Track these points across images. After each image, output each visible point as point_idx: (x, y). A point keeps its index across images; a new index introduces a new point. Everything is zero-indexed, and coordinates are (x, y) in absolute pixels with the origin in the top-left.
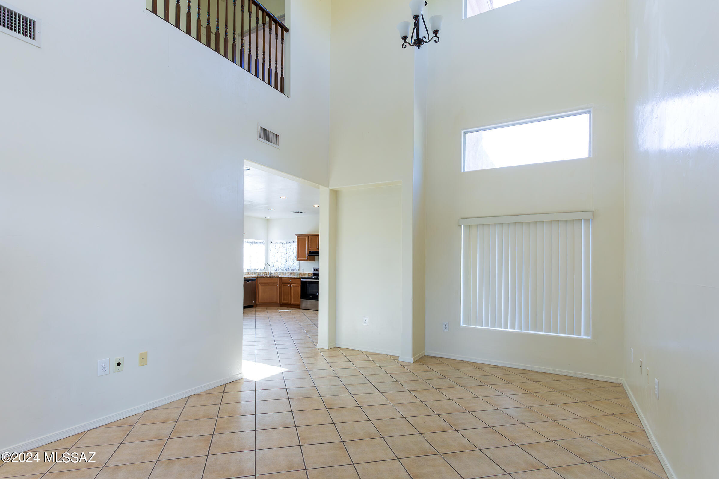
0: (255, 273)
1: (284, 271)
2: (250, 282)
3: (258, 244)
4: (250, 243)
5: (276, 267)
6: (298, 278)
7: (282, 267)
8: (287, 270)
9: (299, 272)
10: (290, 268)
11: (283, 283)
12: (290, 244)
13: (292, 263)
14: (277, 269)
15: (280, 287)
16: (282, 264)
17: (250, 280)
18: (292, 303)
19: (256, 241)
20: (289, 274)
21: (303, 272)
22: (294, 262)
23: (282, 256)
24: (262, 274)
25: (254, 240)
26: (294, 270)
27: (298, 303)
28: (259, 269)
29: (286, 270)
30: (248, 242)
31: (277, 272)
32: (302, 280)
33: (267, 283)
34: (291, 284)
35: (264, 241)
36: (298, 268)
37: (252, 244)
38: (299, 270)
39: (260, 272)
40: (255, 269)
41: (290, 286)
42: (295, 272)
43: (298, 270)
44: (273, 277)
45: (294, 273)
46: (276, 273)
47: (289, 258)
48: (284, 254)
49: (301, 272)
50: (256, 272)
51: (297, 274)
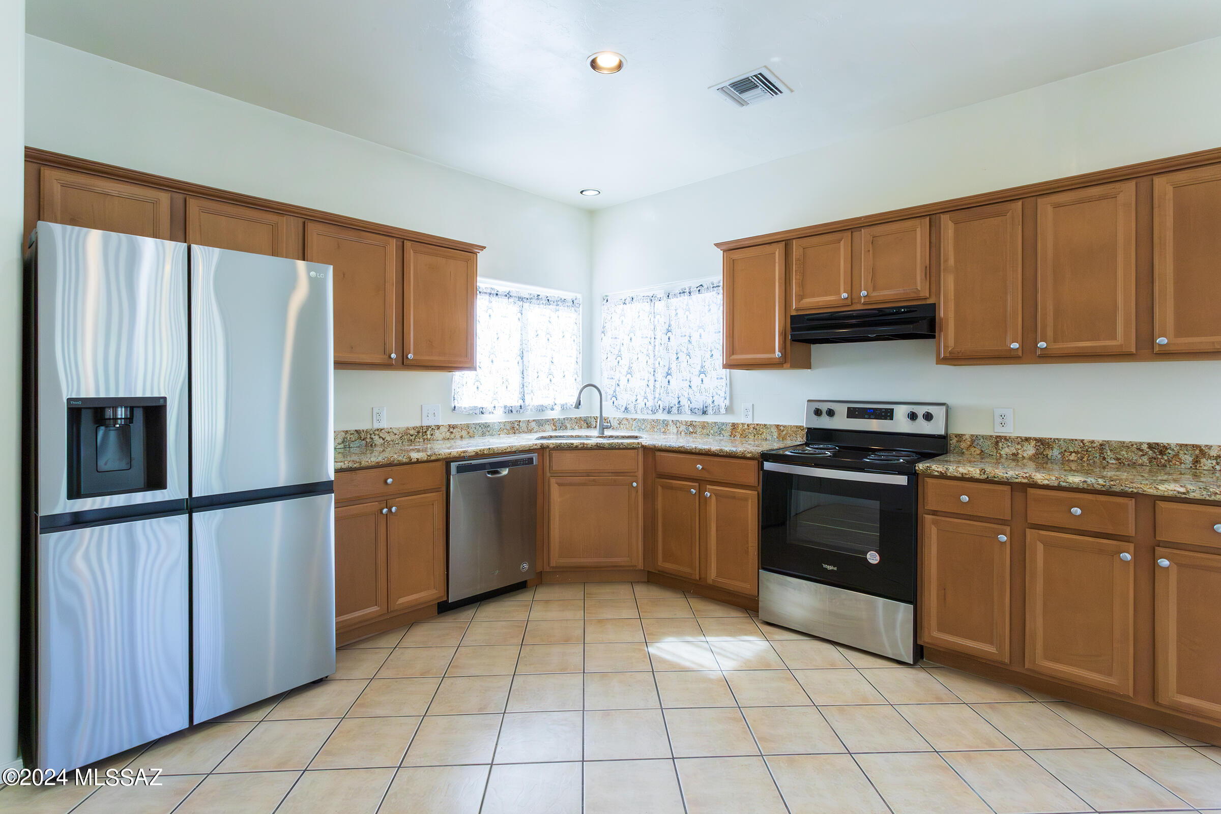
0: (540, 423)
1: (661, 416)
2: (505, 472)
3: (553, 307)
4: (521, 299)
5: (624, 399)
6: (743, 457)
7: (650, 397)
8: (675, 410)
9: (730, 419)
10: (684, 402)
11: (662, 476)
12: (686, 297)
13: (696, 381)
14: (631, 407)
15: (649, 495)
16: (651, 387)
17: (503, 465)
18: (710, 582)
19: (544, 292)
20: (683, 428)
21: (750, 422)
22: (702, 376)
23: (651, 347)
24: (568, 426)
25: (535, 290)
26: (704, 413)
27: (744, 586)
28: (558, 408)
29: (669, 412)
30: (508, 295)
31: (629, 416)
32: (768, 466)
33: (588, 474)
34: (702, 482)
35: (579, 296)
36: (723, 403)
37: (526, 305)
38: (729, 410)
39: (562, 417)
40: (541, 409)
41: (700, 491)
42: (710, 418)
43: (723, 411)
44: (612, 448)
45: (704, 426)
46: (625, 422)
47: (683, 357)
48: (657, 342)
49: (741, 418)
50: (548, 420)
51: (720, 428)
